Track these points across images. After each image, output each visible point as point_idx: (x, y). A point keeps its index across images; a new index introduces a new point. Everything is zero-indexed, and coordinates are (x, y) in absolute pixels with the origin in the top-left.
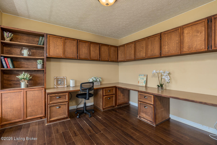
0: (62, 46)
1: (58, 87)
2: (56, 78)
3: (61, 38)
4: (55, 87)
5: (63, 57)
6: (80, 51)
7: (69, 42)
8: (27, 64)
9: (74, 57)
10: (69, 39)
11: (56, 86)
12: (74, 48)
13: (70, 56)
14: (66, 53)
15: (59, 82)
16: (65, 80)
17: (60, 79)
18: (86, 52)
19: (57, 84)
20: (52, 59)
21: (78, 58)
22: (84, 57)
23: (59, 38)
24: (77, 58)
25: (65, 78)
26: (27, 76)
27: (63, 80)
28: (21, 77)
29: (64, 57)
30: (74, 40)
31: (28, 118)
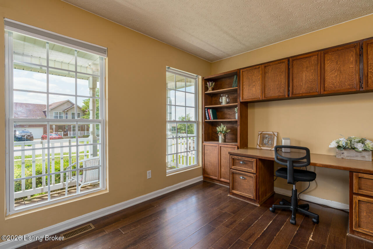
0: (261, 79)
1: (262, 148)
2: (261, 134)
3: (259, 68)
4: (258, 147)
5: (261, 99)
6: (295, 81)
7: (272, 68)
8: (229, 114)
9: (281, 95)
10: (271, 64)
11: (260, 146)
12: (282, 77)
13: (273, 95)
14: (266, 90)
15: (266, 141)
16: (276, 138)
17: (267, 136)
18: (311, 77)
19: (262, 144)
20: (256, 103)
21: (290, 96)
22: (304, 91)
23: (256, 68)
24: (288, 95)
25: (276, 134)
26: (223, 129)
27: (271, 137)
28: (219, 129)
29: (263, 99)
30: (280, 63)
31: (222, 179)
